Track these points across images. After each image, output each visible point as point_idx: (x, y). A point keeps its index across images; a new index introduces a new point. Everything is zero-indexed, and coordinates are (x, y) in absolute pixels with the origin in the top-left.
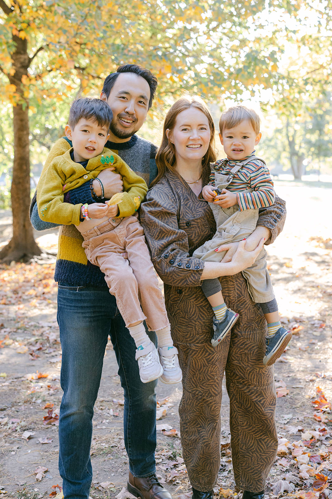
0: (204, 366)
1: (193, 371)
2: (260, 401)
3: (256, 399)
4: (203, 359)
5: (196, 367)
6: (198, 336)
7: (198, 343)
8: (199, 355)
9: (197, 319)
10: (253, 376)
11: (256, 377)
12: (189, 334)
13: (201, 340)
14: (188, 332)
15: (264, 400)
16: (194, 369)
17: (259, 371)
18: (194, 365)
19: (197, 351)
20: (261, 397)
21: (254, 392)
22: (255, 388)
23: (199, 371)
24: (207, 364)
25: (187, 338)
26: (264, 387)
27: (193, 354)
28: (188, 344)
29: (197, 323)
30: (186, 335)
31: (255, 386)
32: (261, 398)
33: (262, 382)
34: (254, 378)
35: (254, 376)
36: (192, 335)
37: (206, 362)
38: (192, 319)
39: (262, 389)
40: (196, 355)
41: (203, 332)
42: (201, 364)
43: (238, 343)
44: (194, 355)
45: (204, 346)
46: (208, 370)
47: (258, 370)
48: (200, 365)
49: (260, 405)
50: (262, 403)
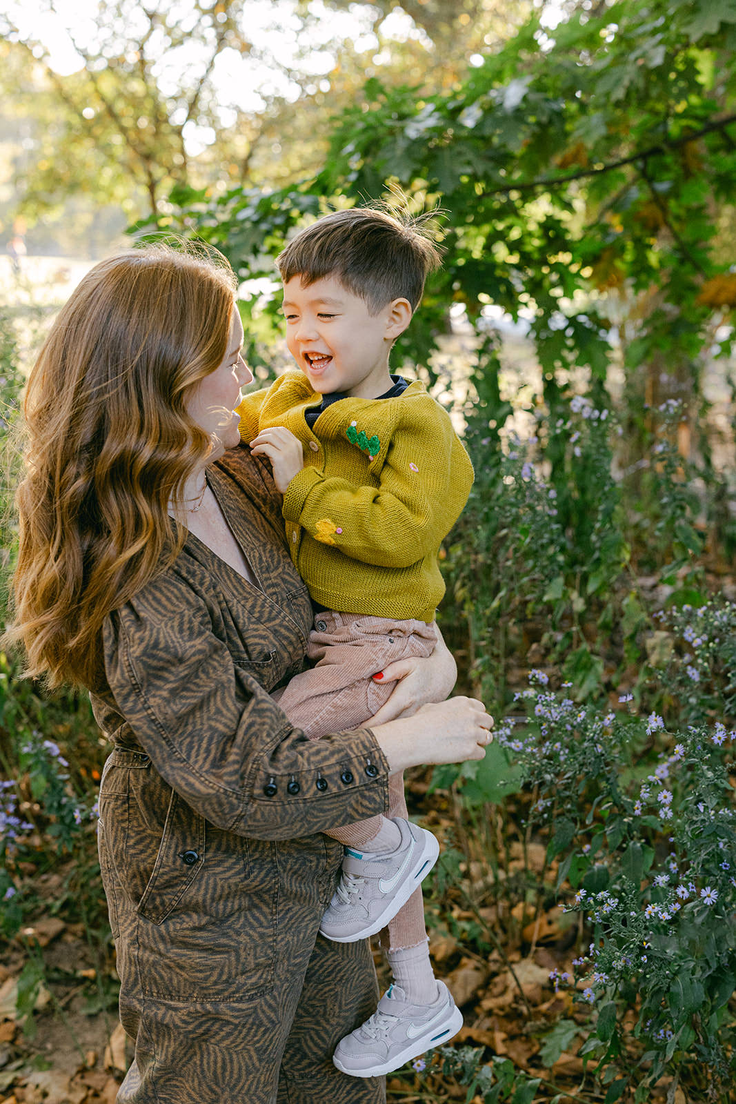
0: (248, 1073)
1: (213, 1091)
4: (248, 1051)
5: (224, 1078)
6: (241, 979)
7: (240, 1000)
8: (239, 1040)
9: (243, 926)
12: (216, 973)
13: (248, 991)
14: (213, 969)
16: (217, 1084)
18: (219, 1071)
19: (236, 1026)
23: (232, 1089)
24: (257, 1064)
25: (206, 988)
27: (223, 1034)
28: (209, 1006)
29: (243, 938)
30: (206, 979)
36: (224, 977)
37: (255, 1058)
38: (229, 927)
40: (231, 1039)
41: (257, 965)
42: (240, 1069)
43: (321, 971)
44: (223, 1039)
45: (255, 1008)
46: (258, 1082)
48: (236, 1071)
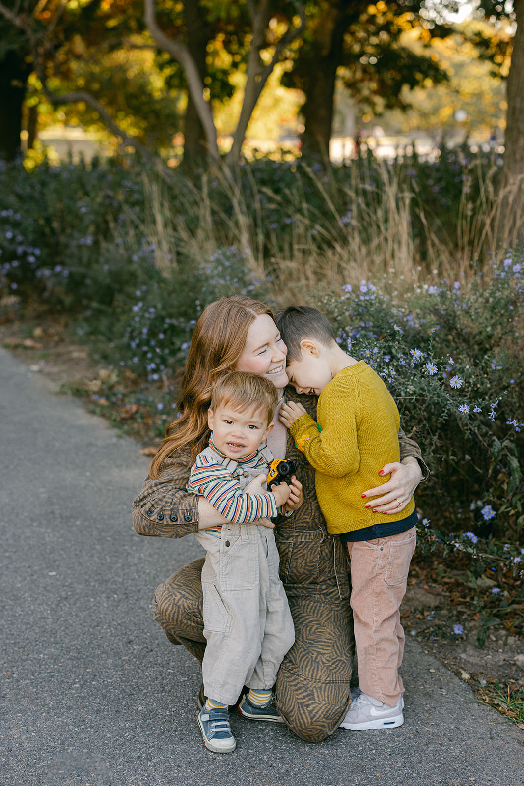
2: (308, 706)
3: (302, 701)
10: (306, 662)
11: (309, 664)
15: (314, 706)
17: (316, 658)
20: (310, 699)
21: (302, 687)
22: (305, 683)
26: (320, 685)
31: (305, 679)
32: (311, 702)
33: (318, 676)
34: (307, 666)
35: (308, 662)
39: (315, 687)
47: (314, 656)
49: (306, 711)
50: (309, 709)
